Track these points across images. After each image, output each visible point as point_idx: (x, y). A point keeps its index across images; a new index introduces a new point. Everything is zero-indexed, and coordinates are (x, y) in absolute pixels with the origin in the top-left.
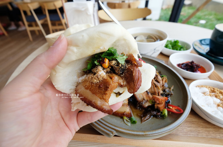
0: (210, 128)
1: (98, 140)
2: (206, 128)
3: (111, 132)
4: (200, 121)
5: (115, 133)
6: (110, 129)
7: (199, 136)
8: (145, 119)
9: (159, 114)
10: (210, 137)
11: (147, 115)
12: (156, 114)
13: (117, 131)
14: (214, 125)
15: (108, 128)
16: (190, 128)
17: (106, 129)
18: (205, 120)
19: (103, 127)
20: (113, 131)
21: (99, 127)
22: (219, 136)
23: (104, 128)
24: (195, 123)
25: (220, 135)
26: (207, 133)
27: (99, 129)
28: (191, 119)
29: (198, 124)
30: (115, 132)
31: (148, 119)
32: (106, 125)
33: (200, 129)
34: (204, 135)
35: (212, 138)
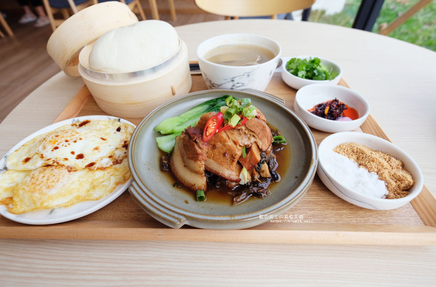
0: (344, 210)
1: (161, 237)
2: (339, 209)
3: (177, 218)
4: (332, 199)
5: (184, 221)
6: (176, 215)
7: (325, 223)
8: (238, 200)
9: (261, 191)
10: (341, 222)
11: (241, 194)
12: (257, 191)
13: (187, 217)
14: (352, 205)
15: (173, 214)
16: (312, 212)
17: (170, 215)
18: (339, 198)
19: (165, 213)
20: (181, 217)
21: (158, 213)
22: (355, 221)
23: (167, 214)
24: (322, 203)
25: (358, 219)
26: (338, 217)
27: (158, 216)
28: (318, 197)
29: (327, 204)
30: (184, 219)
31: (243, 200)
32: (169, 210)
33: (328, 212)
34: (333, 220)
35: (343, 224)
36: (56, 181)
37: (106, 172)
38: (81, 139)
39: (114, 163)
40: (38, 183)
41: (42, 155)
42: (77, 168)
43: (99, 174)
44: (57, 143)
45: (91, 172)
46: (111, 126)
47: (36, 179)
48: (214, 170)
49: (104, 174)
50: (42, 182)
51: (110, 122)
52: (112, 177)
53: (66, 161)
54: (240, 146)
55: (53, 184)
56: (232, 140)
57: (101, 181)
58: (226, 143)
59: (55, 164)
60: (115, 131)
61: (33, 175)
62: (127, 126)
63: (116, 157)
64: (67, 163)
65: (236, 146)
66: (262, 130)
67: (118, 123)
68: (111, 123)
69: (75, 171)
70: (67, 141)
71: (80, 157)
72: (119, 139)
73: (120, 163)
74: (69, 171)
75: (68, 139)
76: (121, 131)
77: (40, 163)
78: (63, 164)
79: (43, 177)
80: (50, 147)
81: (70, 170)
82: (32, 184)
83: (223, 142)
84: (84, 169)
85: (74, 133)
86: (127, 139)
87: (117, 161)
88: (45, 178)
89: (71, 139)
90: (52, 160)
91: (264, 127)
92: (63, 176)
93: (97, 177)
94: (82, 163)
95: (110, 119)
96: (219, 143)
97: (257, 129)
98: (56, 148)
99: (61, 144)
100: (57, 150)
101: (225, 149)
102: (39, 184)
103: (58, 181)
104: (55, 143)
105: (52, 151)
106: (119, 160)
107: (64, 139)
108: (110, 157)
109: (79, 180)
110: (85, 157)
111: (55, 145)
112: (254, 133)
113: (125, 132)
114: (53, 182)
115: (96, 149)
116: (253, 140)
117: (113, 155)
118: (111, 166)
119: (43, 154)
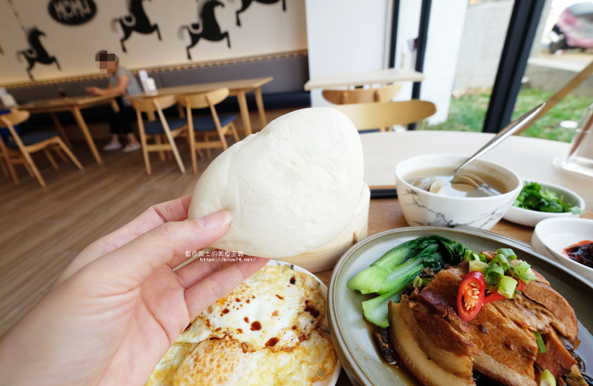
36: (229, 370)
37: (292, 355)
38: (254, 297)
39: (300, 338)
40: (206, 371)
41: (208, 321)
42: (255, 347)
43: (284, 358)
44: (226, 303)
45: (273, 354)
46: (281, 274)
47: (202, 362)
48: (495, 372)
49: (291, 360)
50: (211, 370)
51: (279, 268)
52: (303, 366)
53: (240, 335)
54: (531, 330)
55: (226, 375)
56: (512, 319)
57: (288, 373)
58: (504, 325)
59: (227, 338)
60: (288, 283)
61: (197, 354)
62: (303, 276)
63: (301, 327)
64: (242, 338)
65: (526, 332)
66: (557, 302)
67: (292, 272)
68: (280, 271)
69: (252, 351)
70: (238, 300)
71: (256, 326)
72: (299, 298)
73: (309, 338)
74: (245, 351)
75: (240, 297)
76: (296, 283)
77: (206, 334)
78: (237, 338)
79: (212, 360)
80: (218, 310)
81: (245, 347)
82: (197, 372)
83: (498, 323)
84: (264, 348)
85: (244, 288)
86: (308, 297)
87: (304, 336)
88: (215, 363)
89: (243, 298)
90: (223, 330)
91: (558, 297)
92: (238, 361)
93: (281, 364)
94: (260, 339)
95: (279, 264)
96: (488, 323)
97: (547, 300)
98: (226, 311)
99: (231, 306)
100: (227, 314)
101: (504, 336)
102: (208, 374)
103: (232, 370)
104: (224, 304)
105: (222, 315)
106: (306, 334)
107: (234, 297)
108: (294, 328)
109: (258, 370)
110: (263, 328)
111: (224, 307)
112: (544, 307)
113: (303, 286)
114: (226, 371)
115: (275, 314)
116: (547, 320)
117: (296, 324)
118: (298, 344)
119: (209, 319)
